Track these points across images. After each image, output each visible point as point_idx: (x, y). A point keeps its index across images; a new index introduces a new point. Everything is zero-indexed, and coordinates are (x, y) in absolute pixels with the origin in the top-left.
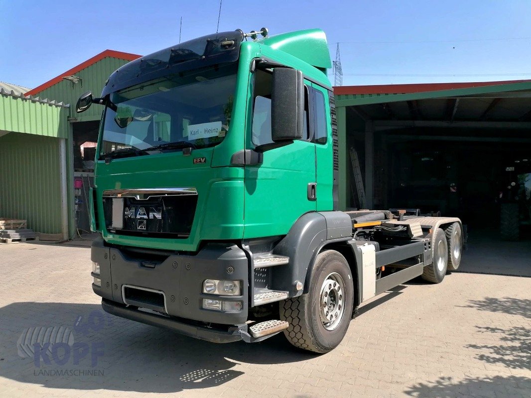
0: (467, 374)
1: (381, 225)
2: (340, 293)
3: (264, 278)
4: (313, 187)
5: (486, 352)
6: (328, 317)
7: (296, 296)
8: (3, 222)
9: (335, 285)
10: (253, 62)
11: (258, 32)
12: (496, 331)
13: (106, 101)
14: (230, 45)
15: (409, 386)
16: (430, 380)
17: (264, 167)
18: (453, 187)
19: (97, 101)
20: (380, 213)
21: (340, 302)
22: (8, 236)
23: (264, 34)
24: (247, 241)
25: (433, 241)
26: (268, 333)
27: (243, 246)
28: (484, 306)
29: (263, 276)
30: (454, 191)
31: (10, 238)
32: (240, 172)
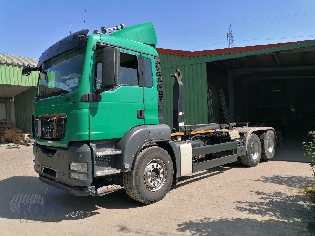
0: (221, 217)
1: (214, 132)
2: (161, 170)
3: (109, 162)
4: (141, 111)
5: (243, 206)
6: (152, 184)
7: (126, 172)
8: (28, 135)
9: (157, 166)
10: (95, 45)
11: (119, 27)
12: (261, 194)
13: (40, 69)
14: (82, 37)
15: (183, 222)
16: (197, 219)
17: (103, 102)
18: (292, 108)
19: (35, 69)
20: (216, 125)
21: (162, 176)
22: (30, 142)
23: (122, 27)
24: (93, 142)
25: (247, 141)
26: (106, 191)
27: (91, 144)
28: (269, 180)
29: (108, 160)
30: (293, 110)
31: (31, 143)
32: (87, 105)
